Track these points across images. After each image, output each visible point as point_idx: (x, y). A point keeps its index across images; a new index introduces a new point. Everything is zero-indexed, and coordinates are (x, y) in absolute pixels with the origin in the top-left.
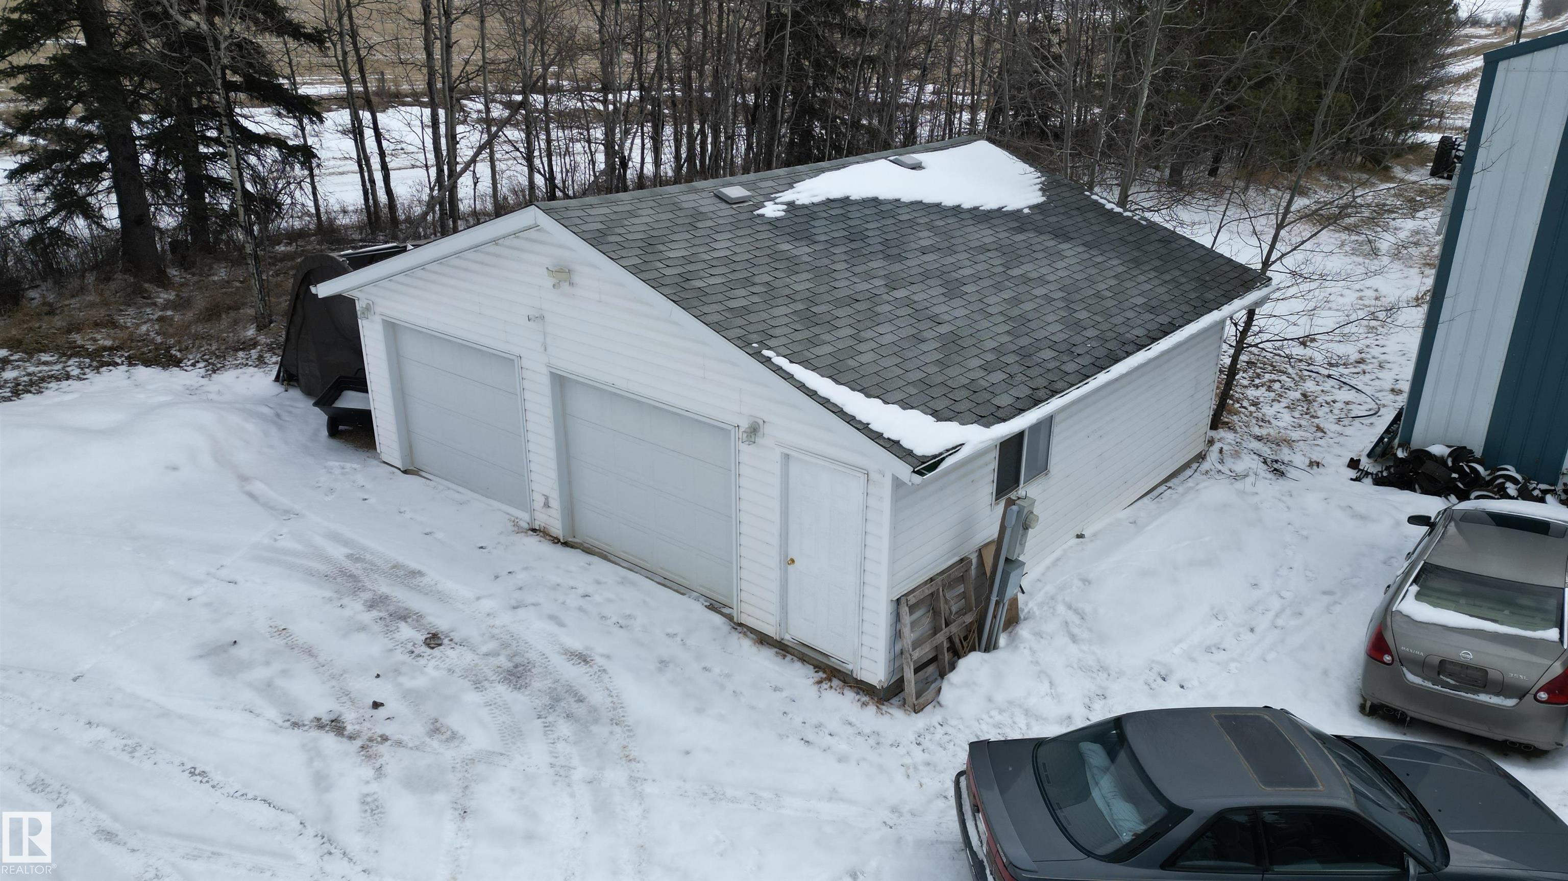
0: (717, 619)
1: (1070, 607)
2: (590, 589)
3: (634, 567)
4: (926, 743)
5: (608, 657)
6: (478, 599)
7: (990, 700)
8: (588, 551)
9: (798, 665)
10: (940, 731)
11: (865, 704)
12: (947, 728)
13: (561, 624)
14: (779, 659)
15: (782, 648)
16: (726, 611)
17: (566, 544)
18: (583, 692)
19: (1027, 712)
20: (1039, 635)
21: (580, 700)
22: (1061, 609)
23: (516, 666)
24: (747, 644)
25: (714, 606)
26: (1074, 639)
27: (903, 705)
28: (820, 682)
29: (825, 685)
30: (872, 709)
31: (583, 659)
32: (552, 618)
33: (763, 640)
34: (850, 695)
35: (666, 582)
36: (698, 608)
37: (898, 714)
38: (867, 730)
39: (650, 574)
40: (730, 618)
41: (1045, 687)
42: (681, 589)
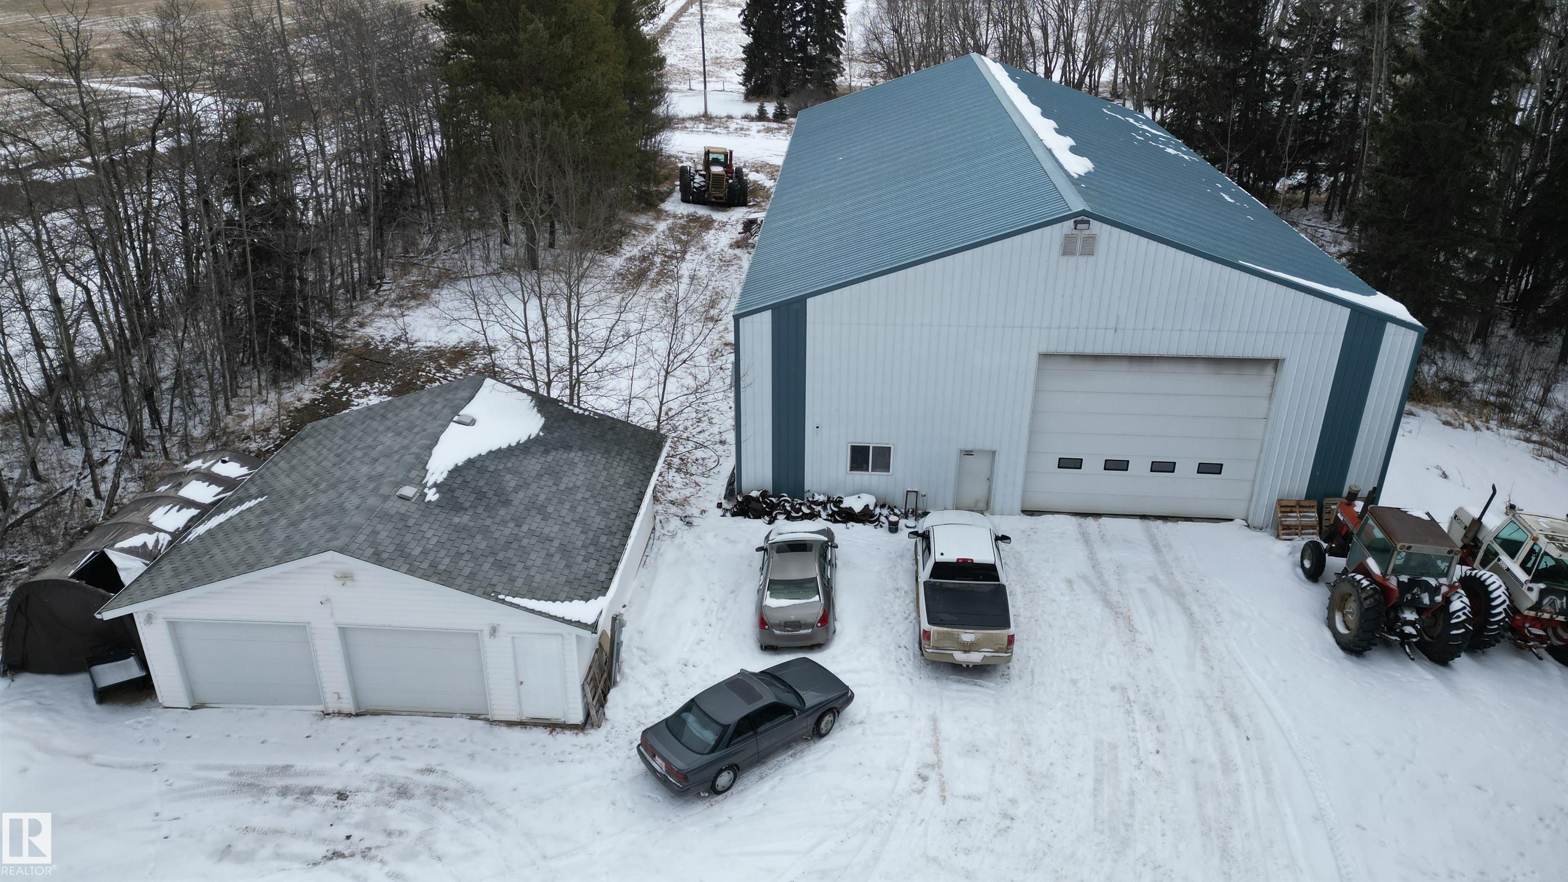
0: (480, 723)
1: (638, 648)
2: (399, 734)
3: (411, 713)
4: (611, 739)
5: (441, 765)
6: (341, 765)
7: (626, 708)
8: (375, 713)
9: (535, 729)
10: (613, 731)
11: (577, 734)
12: (616, 729)
13: (403, 759)
14: (524, 730)
15: (523, 724)
16: (483, 717)
17: (357, 715)
18: (444, 785)
19: (643, 707)
20: (632, 668)
21: (446, 790)
22: (635, 650)
23: (399, 789)
24: (504, 730)
25: (474, 717)
26: (645, 663)
27: (592, 726)
28: (551, 733)
29: (554, 733)
30: (581, 734)
31: (430, 771)
32: (393, 758)
33: (510, 724)
34: (568, 733)
35: (436, 715)
36: (465, 721)
37: (592, 731)
38: (584, 745)
39: (425, 714)
40: (487, 720)
41: (644, 692)
42: (449, 715)
